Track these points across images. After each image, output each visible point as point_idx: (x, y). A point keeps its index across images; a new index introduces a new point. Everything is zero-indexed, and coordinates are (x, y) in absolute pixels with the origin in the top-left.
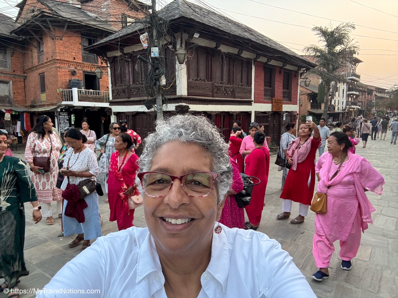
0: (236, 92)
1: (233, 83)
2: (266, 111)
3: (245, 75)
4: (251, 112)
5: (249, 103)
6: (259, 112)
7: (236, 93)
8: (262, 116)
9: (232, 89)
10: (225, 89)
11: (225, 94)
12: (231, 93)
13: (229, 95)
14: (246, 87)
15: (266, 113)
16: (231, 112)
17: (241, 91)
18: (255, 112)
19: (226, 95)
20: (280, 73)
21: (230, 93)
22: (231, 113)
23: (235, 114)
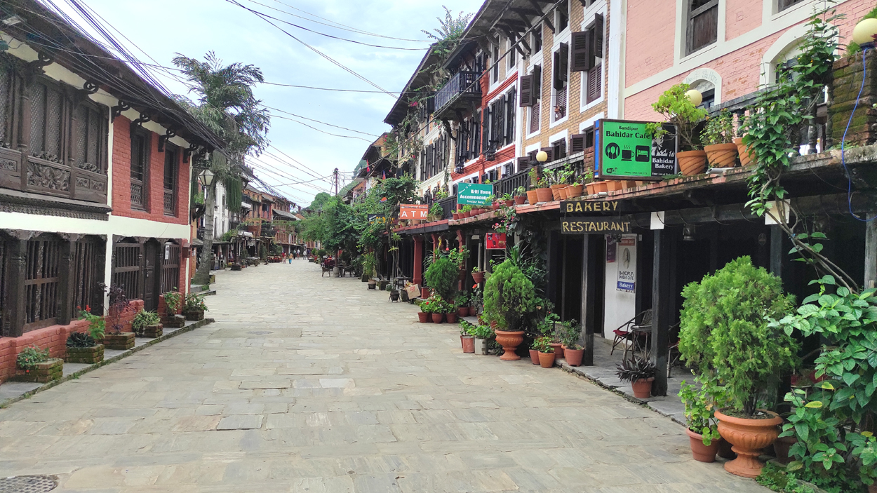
0: (76, 183)
1: (70, 160)
2: (134, 236)
3: (92, 144)
4: (106, 236)
5: (101, 214)
6: (121, 237)
7: (76, 187)
8: (126, 248)
9: (66, 177)
10: (51, 172)
11: (51, 187)
12: (65, 185)
13: (59, 190)
14: (95, 173)
15: (136, 242)
16: (65, 234)
17: (86, 182)
18: (115, 237)
19: (54, 188)
20: (160, 150)
21: (62, 184)
22: (64, 237)
23: (73, 240)
